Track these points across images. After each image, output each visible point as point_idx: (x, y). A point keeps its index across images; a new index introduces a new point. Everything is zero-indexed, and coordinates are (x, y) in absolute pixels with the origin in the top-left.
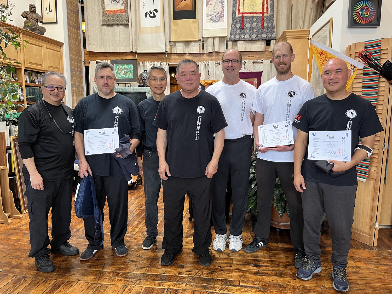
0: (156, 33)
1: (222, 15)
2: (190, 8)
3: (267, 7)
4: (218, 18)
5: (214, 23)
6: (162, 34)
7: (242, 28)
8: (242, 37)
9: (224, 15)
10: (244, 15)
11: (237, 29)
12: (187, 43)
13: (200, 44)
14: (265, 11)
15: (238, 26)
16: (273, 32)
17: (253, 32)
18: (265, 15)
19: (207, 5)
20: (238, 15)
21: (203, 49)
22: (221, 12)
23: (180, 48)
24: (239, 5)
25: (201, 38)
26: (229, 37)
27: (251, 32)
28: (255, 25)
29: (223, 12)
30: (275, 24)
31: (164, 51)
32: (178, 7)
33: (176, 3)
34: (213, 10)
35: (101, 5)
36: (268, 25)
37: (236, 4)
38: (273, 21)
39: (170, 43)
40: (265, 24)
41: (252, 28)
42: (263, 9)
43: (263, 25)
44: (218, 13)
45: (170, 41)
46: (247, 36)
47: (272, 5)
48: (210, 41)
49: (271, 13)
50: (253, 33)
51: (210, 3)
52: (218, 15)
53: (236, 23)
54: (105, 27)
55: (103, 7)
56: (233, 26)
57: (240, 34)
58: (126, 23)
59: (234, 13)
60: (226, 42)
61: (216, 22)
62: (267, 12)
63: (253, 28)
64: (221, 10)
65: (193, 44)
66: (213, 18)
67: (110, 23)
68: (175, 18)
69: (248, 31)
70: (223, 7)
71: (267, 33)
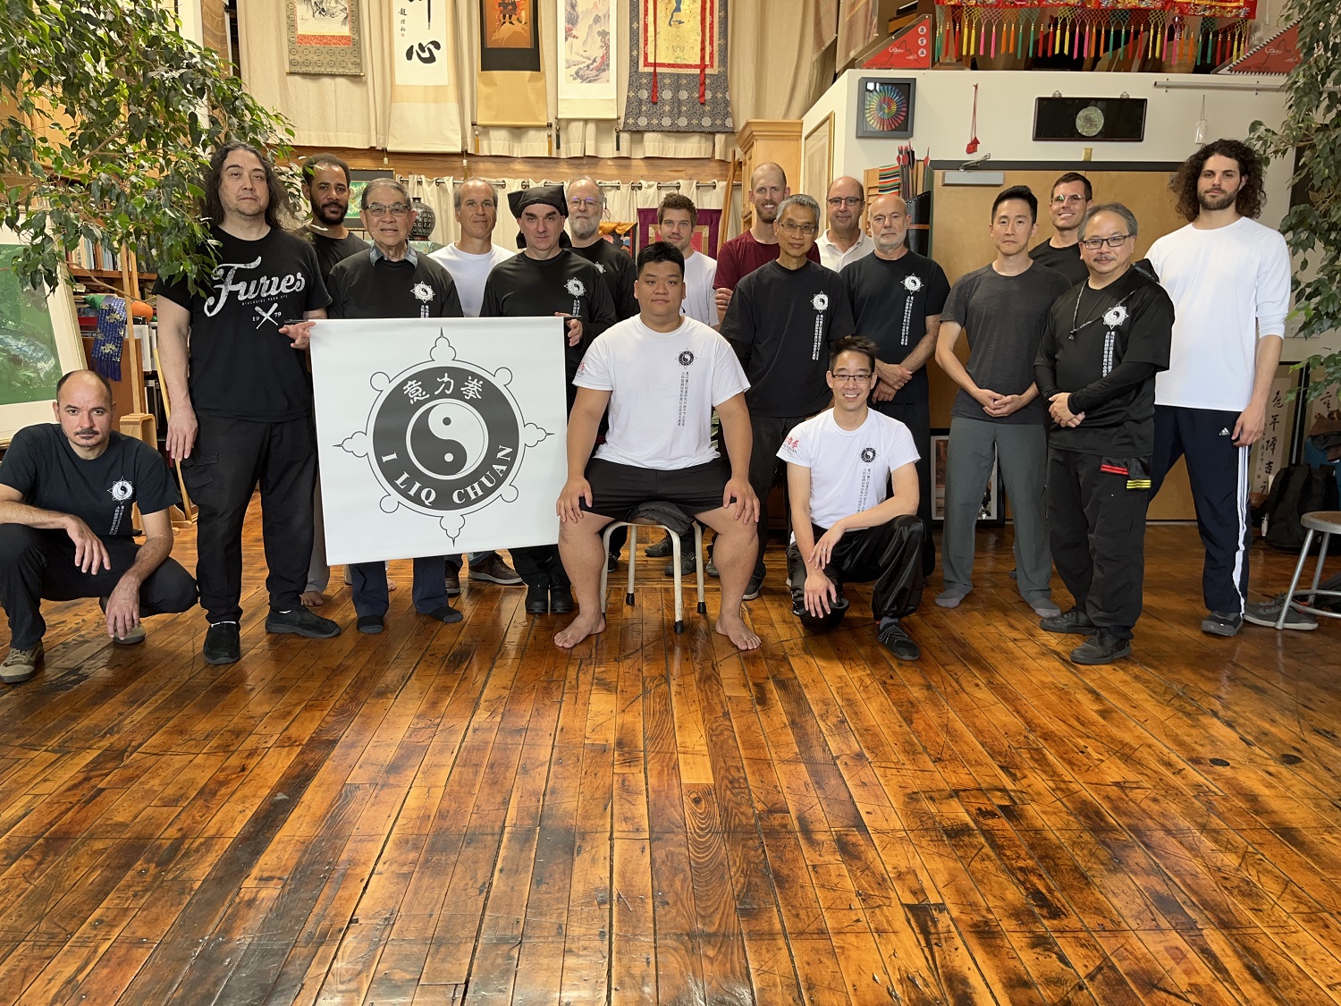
0: (437, 102)
1: (603, 66)
2: (526, 43)
3: (712, 54)
4: (594, 73)
5: (586, 85)
6: (453, 108)
7: (654, 100)
8: (655, 122)
9: (608, 65)
10: (659, 70)
11: (641, 101)
12: (517, 131)
13: (550, 136)
14: (707, 62)
15: (645, 94)
16: (727, 115)
17: (680, 112)
18: (708, 71)
19: (566, 39)
20: (642, 69)
21: (558, 147)
22: (602, 57)
23: (497, 144)
24: (646, 44)
25: (552, 120)
26: (622, 120)
27: (676, 111)
28: (684, 95)
29: (606, 57)
30: (731, 95)
31: (459, 150)
32: (493, 38)
33: (488, 29)
34: (582, 52)
35: (284, 21)
36: (714, 97)
37: (638, 41)
38: (726, 90)
39: (475, 131)
40: (708, 95)
41: (676, 102)
42: (703, 58)
43: (703, 95)
44: (594, 61)
45: (473, 125)
46: (666, 122)
47: (724, 49)
48: (576, 128)
49: (722, 69)
50: (680, 114)
51: (574, 32)
52: (595, 64)
53: (640, 87)
54: (297, 78)
55: (292, 26)
56: (632, 94)
57: (649, 116)
58: (354, 71)
59: (634, 62)
60: (615, 134)
61: (590, 82)
62: (712, 66)
63: (680, 103)
64: (601, 52)
65: (532, 133)
66: (581, 73)
67: (310, 69)
68: (486, 66)
69: (667, 108)
70: (608, 47)
71: (713, 116)
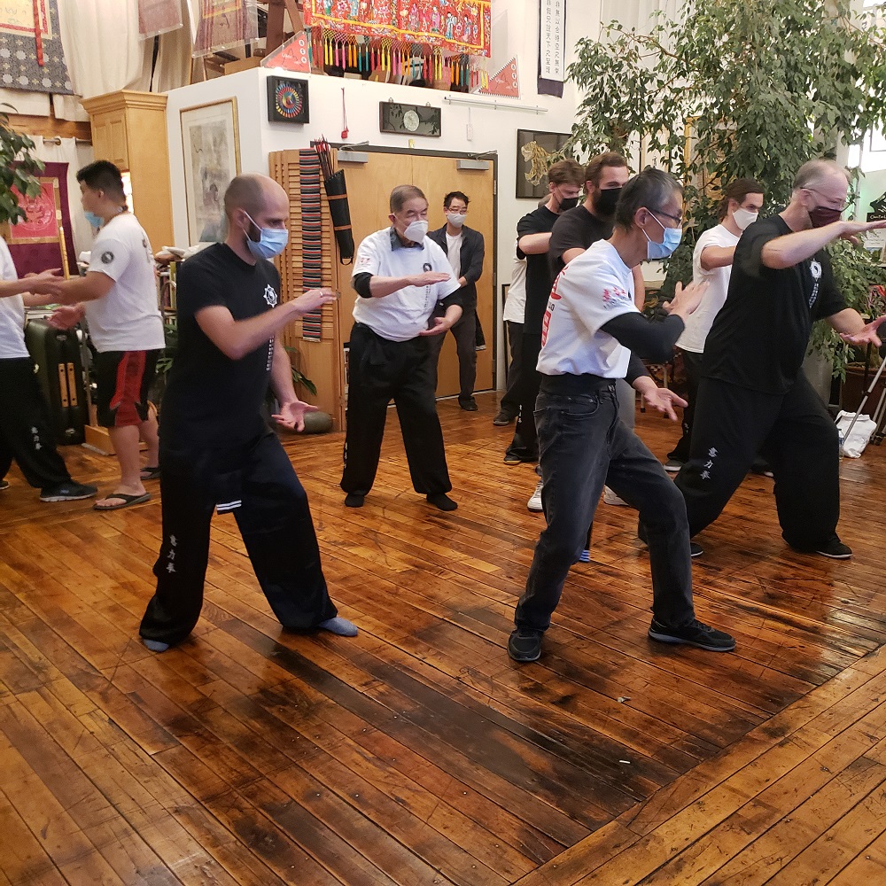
3: (44, 20)
14: (41, 28)
16: (65, 79)
17: (19, 71)
18: (43, 36)
27: (16, 69)
28: (21, 55)
30: (66, 61)
36: (51, 61)
38: (61, 55)
40: (46, 59)
41: (15, 61)
42: (37, 23)
43: (39, 58)
46: (8, 79)
47: (55, 18)
49: (56, 36)
50: (19, 73)
62: (46, 32)
63: (18, 63)
69: (7, 66)
71: (52, 78)
